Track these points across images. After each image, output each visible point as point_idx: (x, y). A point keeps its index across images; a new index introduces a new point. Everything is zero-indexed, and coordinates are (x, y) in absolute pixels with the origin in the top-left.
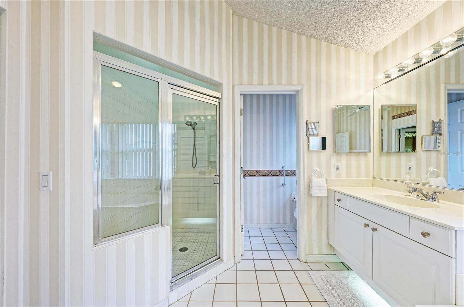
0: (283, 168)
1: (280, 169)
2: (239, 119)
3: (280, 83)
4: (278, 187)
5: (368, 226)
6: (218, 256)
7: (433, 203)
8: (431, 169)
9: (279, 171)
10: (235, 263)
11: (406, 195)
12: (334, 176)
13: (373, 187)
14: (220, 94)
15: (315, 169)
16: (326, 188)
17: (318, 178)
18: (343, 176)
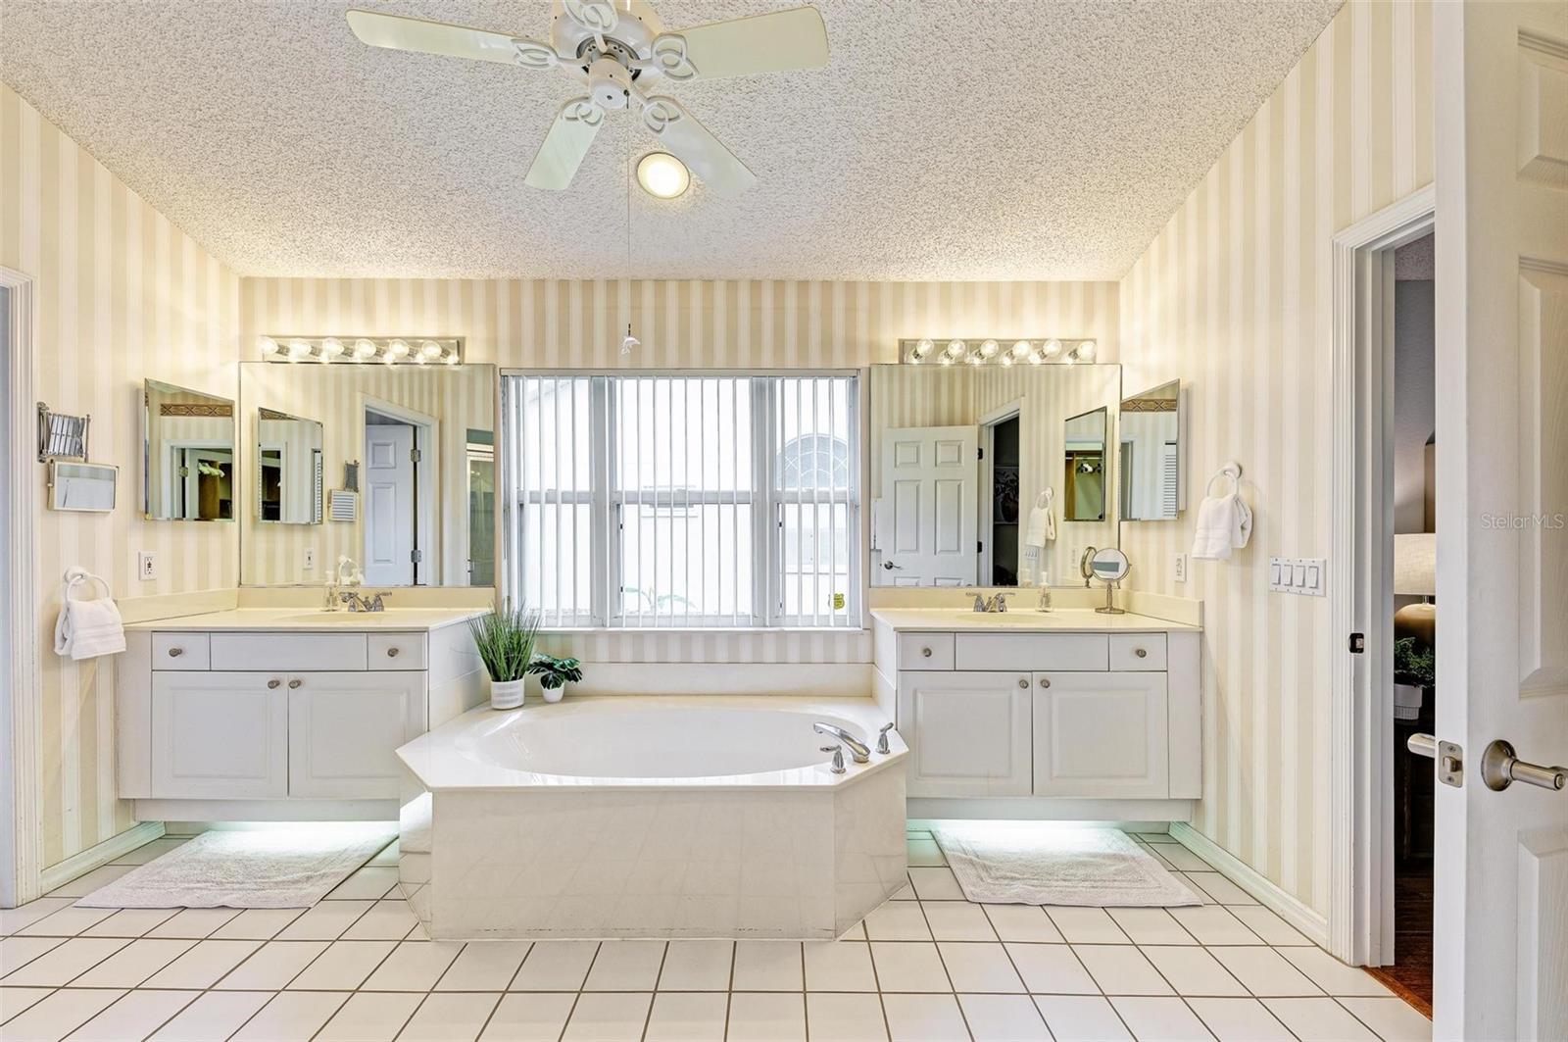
5: (278, 683)
7: (381, 613)
8: (343, 559)
11: (328, 611)
12: (136, 591)
13: (239, 609)
15: (72, 570)
16: (120, 629)
17: (89, 599)
18: (164, 588)
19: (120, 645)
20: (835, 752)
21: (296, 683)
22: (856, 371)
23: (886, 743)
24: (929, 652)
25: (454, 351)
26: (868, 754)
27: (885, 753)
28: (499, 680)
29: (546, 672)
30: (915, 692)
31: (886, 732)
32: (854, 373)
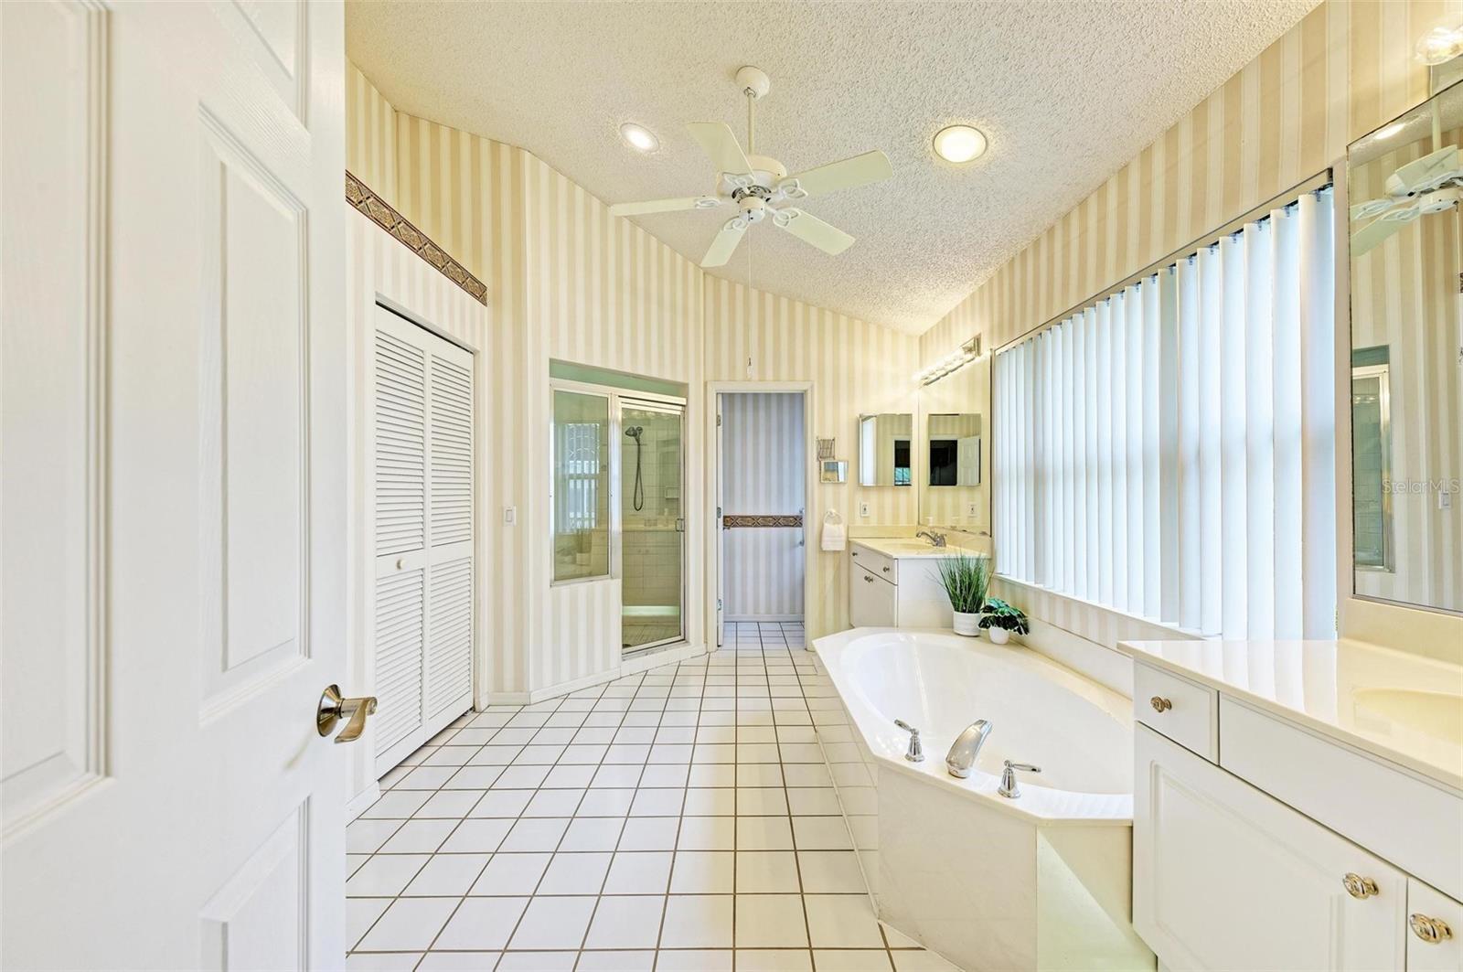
0: (802, 512)
2: (714, 433)
3: (777, 379)
4: (793, 546)
6: (681, 637)
9: (795, 518)
10: (706, 652)
12: (858, 521)
14: (685, 399)
15: (829, 510)
16: (844, 539)
17: (834, 524)
18: (873, 522)
19: (842, 547)
20: (910, 735)
21: (872, 580)
22: (1325, 175)
23: (1009, 783)
24: (1162, 705)
25: (975, 347)
26: (963, 769)
27: (1002, 793)
28: (957, 610)
29: (988, 615)
30: (1155, 769)
31: (1013, 769)
32: (1323, 180)
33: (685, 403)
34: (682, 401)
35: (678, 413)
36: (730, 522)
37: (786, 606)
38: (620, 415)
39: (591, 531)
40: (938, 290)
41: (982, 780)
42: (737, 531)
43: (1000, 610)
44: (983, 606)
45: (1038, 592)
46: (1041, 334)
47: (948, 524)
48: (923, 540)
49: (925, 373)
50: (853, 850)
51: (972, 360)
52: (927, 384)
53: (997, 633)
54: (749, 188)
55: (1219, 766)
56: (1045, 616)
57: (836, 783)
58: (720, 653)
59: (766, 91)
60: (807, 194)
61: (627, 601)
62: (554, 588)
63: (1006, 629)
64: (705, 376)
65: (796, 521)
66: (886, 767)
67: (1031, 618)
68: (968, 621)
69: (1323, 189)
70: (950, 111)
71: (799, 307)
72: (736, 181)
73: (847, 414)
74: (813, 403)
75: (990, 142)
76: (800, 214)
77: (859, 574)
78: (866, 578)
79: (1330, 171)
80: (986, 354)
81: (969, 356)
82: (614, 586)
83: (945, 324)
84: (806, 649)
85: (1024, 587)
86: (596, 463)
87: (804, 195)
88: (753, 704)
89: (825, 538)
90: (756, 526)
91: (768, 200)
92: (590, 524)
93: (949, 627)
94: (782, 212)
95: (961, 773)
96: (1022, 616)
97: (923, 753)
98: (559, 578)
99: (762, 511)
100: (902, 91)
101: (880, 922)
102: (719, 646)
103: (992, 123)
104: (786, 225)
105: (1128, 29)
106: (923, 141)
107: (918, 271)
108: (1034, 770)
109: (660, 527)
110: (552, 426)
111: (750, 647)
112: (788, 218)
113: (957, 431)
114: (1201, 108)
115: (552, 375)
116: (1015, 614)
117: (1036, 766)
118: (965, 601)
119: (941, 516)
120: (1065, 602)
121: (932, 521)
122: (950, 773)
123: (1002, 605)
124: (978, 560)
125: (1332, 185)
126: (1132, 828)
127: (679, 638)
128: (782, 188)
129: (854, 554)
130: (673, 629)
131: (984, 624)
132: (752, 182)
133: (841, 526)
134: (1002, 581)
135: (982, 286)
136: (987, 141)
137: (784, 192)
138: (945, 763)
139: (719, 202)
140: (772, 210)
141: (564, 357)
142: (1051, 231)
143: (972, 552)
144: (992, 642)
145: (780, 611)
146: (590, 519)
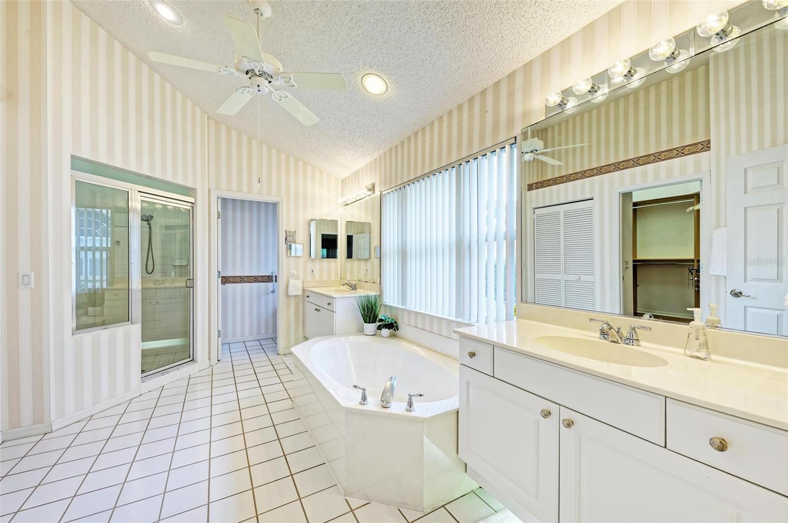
0: (272, 273)
1: (269, 274)
2: (216, 223)
4: (267, 294)
6: (191, 358)
9: (269, 277)
10: (210, 366)
12: (309, 278)
14: (194, 199)
15: (293, 272)
16: (301, 288)
17: (295, 280)
18: (317, 278)
19: (300, 293)
20: (362, 391)
21: (319, 310)
22: (514, 139)
23: (410, 404)
24: (472, 355)
25: (372, 189)
26: (388, 403)
27: (407, 410)
28: (366, 322)
29: (381, 323)
30: (468, 383)
31: (412, 397)
32: (513, 141)
33: (194, 202)
34: (192, 200)
35: (189, 208)
36: (225, 280)
37: (263, 330)
38: (138, 206)
39: (103, 290)
40: (355, 157)
41: (398, 407)
42: (229, 286)
43: (387, 320)
44: (378, 320)
45: (403, 310)
46: (405, 186)
47: (356, 279)
48: (346, 288)
49: (346, 199)
50: (325, 463)
51: (370, 195)
52: (346, 205)
53: (385, 332)
54: (259, 71)
55: (494, 377)
56: (406, 321)
57: (309, 428)
58: (220, 365)
59: (270, 15)
60: (296, 86)
61: (144, 338)
62: (75, 336)
63: (389, 329)
64: (209, 186)
65: (269, 279)
66: (349, 412)
67: (399, 323)
68: (371, 327)
69: (512, 144)
70: (372, 65)
71: (274, 151)
72: (251, 64)
73: (303, 218)
74: (283, 210)
75: (388, 88)
76: (289, 97)
77: (310, 308)
78: (316, 310)
79: (516, 137)
80: (377, 193)
81: (369, 193)
82: (136, 329)
83: (356, 175)
84: (278, 354)
85: (397, 308)
86: (107, 240)
87: (294, 86)
88: (249, 394)
89: (290, 288)
90: (242, 283)
91: (270, 82)
92: (102, 284)
93: (361, 331)
94: (278, 92)
95: (388, 405)
96: (396, 322)
97: (368, 400)
98: (80, 327)
99: (247, 273)
100: (349, 46)
101: (346, 498)
102: (218, 361)
103: (391, 79)
104: (279, 101)
105: (451, 55)
106: (357, 76)
107: (345, 145)
108: (421, 395)
109: (167, 285)
110: (73, 210)
111: (241, 359)
112: (281, 97)
113: (353, 231)
114: (471, 100)
115: (73, 168)
116: (393, 322)
117: (422, 394)
118: (370, 318)
119: (352, 275)
120: (415, 314)
121: (348, 277)
122: (382, 407)
123: (387, 318)
124: (376, 296)
125: (516, 143)
126: (458, 412)
127: (189, 359)
128: (282, 78)
129: (308, 297)
130: (186, 354)
131: (379, 328)
132: (263, 68)
133: (299, 281)
134: (386, 306)
135: (376, 159)
136: (387, 87)
137: (282, 80)
138: (380, 401)
139: (237, 74)
140: (272, 90)
141: (86, 154)
142: (409, 138)
143: (371, 292)
144: (383, 337)
145: (259, 332)
146: (101, 281)
